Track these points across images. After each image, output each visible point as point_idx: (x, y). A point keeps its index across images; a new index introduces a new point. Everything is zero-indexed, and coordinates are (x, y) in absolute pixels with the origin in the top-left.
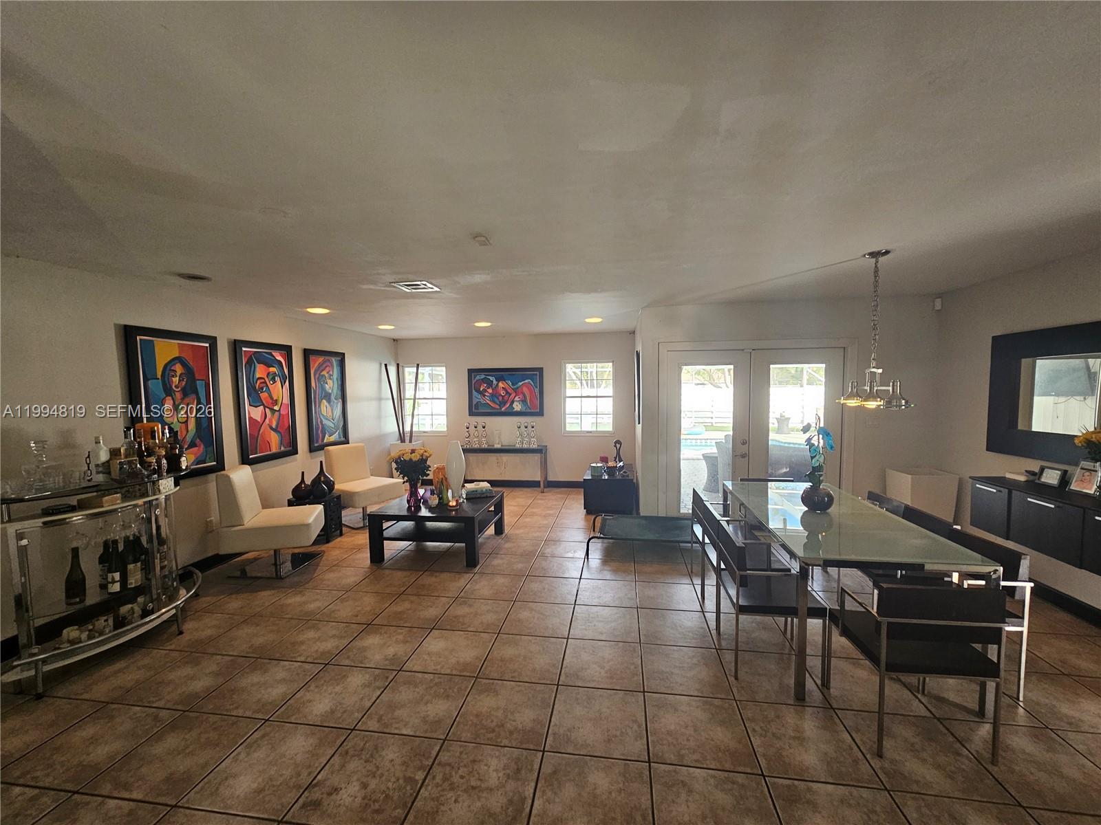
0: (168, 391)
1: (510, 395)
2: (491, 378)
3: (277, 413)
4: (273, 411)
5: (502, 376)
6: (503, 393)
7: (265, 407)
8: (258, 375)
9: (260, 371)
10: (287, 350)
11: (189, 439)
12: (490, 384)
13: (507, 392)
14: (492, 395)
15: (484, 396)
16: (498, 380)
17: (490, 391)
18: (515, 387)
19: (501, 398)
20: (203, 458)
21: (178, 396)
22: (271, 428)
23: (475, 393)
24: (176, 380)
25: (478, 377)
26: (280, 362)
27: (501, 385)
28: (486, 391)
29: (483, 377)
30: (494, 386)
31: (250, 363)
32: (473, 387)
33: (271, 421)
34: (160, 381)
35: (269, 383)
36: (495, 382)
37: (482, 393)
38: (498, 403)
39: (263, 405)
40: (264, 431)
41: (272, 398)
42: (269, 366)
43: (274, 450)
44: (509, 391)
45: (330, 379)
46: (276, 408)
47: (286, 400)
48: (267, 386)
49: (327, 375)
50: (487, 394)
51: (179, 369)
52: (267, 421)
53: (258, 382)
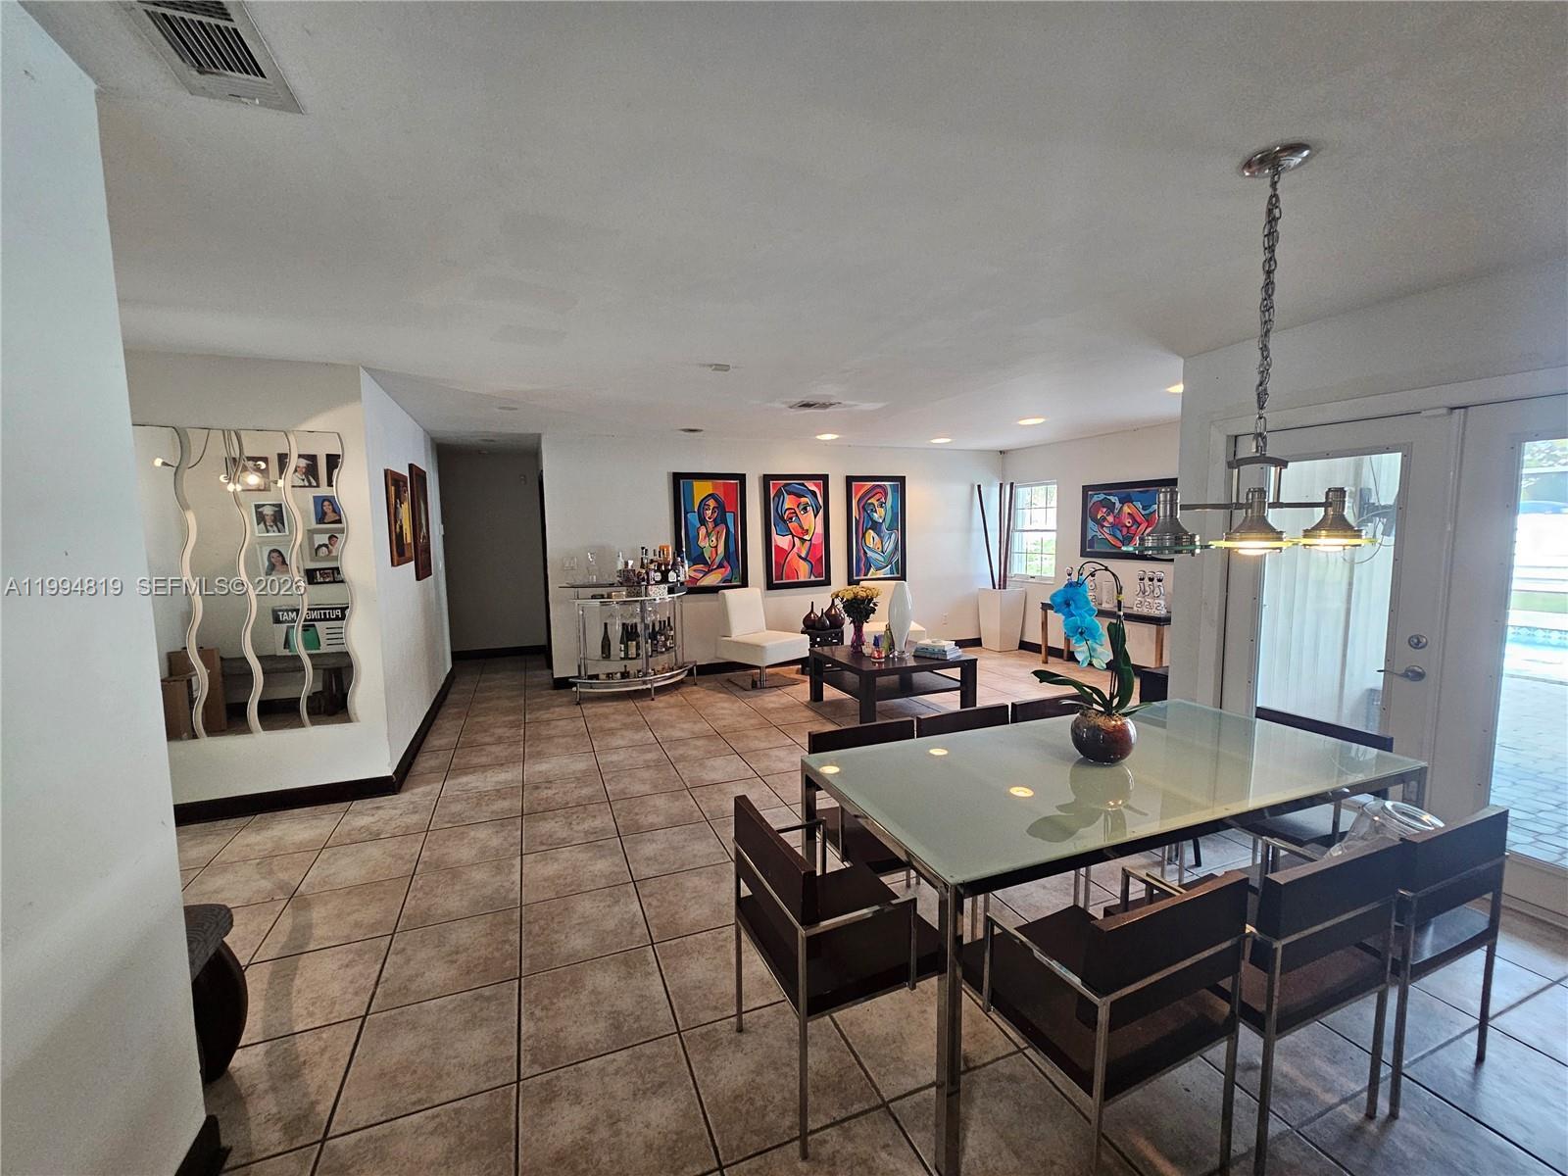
0: (703, 521)
1: (1140, 525)
2: (1113, 499)
3: (808, 543)
4: (803, 541)
5: (1129, 495)
6: (1128, 522)
7: (793, 536)
8: (786, 506)
9: (789, 502)
10: (824, 479)
11: (718, 560)
12: (1111, 507)
13: (1135, 520)
14: (1113, 525)
15: (1103, 526)
16: (1123, 502)
17: (1110, 519)
18: (1147, 512)
19: (1125, 530)
20: (729, 578)
21: (711, 525)
22: (800, 557)
23: (1091, 523)
24: (709, 512)
25: (1096, 498)
26: (814, 494)
27: (1126, 509)
28: (1104, 519)
29: (1102, 496)
30: (1116, 511)
31: (779, 494)
32: (1087, 513)
33: (799, 549)
34: (696, 514)
35: (801, 513)
36: (1118, 505)
37: (1100, 523)
38: (1121, 538)
39: (792, 534)
40: (791, 559)
41: (801, 527)
42: (800, 496)
43: (801, 579)
44: (1138, 519)
45: (882, 507)
46: (807, 537)
47: (820, 530)
48: (797, 516)
49: (876, 503)
50: (1106, 524)
51: (712, 503)
52: (795, 549)
53: (787, 513)
